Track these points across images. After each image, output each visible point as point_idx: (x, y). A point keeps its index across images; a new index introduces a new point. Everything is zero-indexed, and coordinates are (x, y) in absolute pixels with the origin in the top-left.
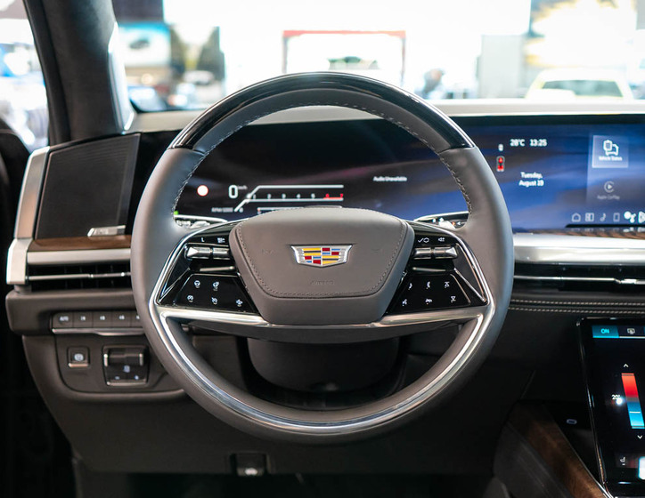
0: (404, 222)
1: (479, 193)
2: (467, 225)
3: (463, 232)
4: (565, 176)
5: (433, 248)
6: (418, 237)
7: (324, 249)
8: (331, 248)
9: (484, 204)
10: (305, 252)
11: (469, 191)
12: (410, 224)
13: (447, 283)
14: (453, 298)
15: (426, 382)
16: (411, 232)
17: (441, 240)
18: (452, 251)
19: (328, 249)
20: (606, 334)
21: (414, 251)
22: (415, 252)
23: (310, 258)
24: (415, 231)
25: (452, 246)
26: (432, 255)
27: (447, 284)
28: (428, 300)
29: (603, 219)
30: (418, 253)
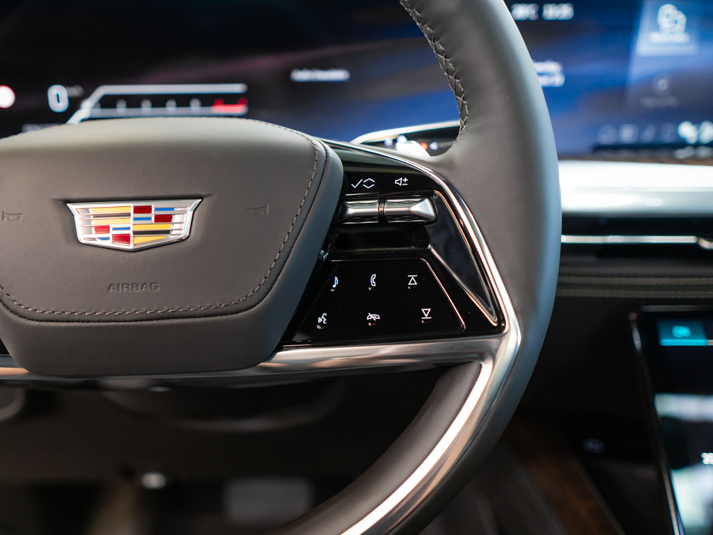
0: (319, 143)
1: (487, 73)
2: (457, 149)
3: (449, 165)
4: (595, 67)
5: (382, 201)
6: (350, 177)
7: (137, 210)
8: (154, 205)
9: (496, 99)
10: (96, 216)
11: (463, 72)
12: (334, 147)
13: (413, 277)
14: (426, 313)
15: (365, 505)
16: (334, 165)
17: (401, 182)
18: (424, 207)
19: (148, 210)
20: (684, 338)
21: (342, 207)
22: (345, 209)
23: (106, 229)
24: (343, 162)
25: (423, 197)
26: (382, 217)
27: (413, 280)
28: (372, 316)
29: (649, 135)
30: (351, 211)
